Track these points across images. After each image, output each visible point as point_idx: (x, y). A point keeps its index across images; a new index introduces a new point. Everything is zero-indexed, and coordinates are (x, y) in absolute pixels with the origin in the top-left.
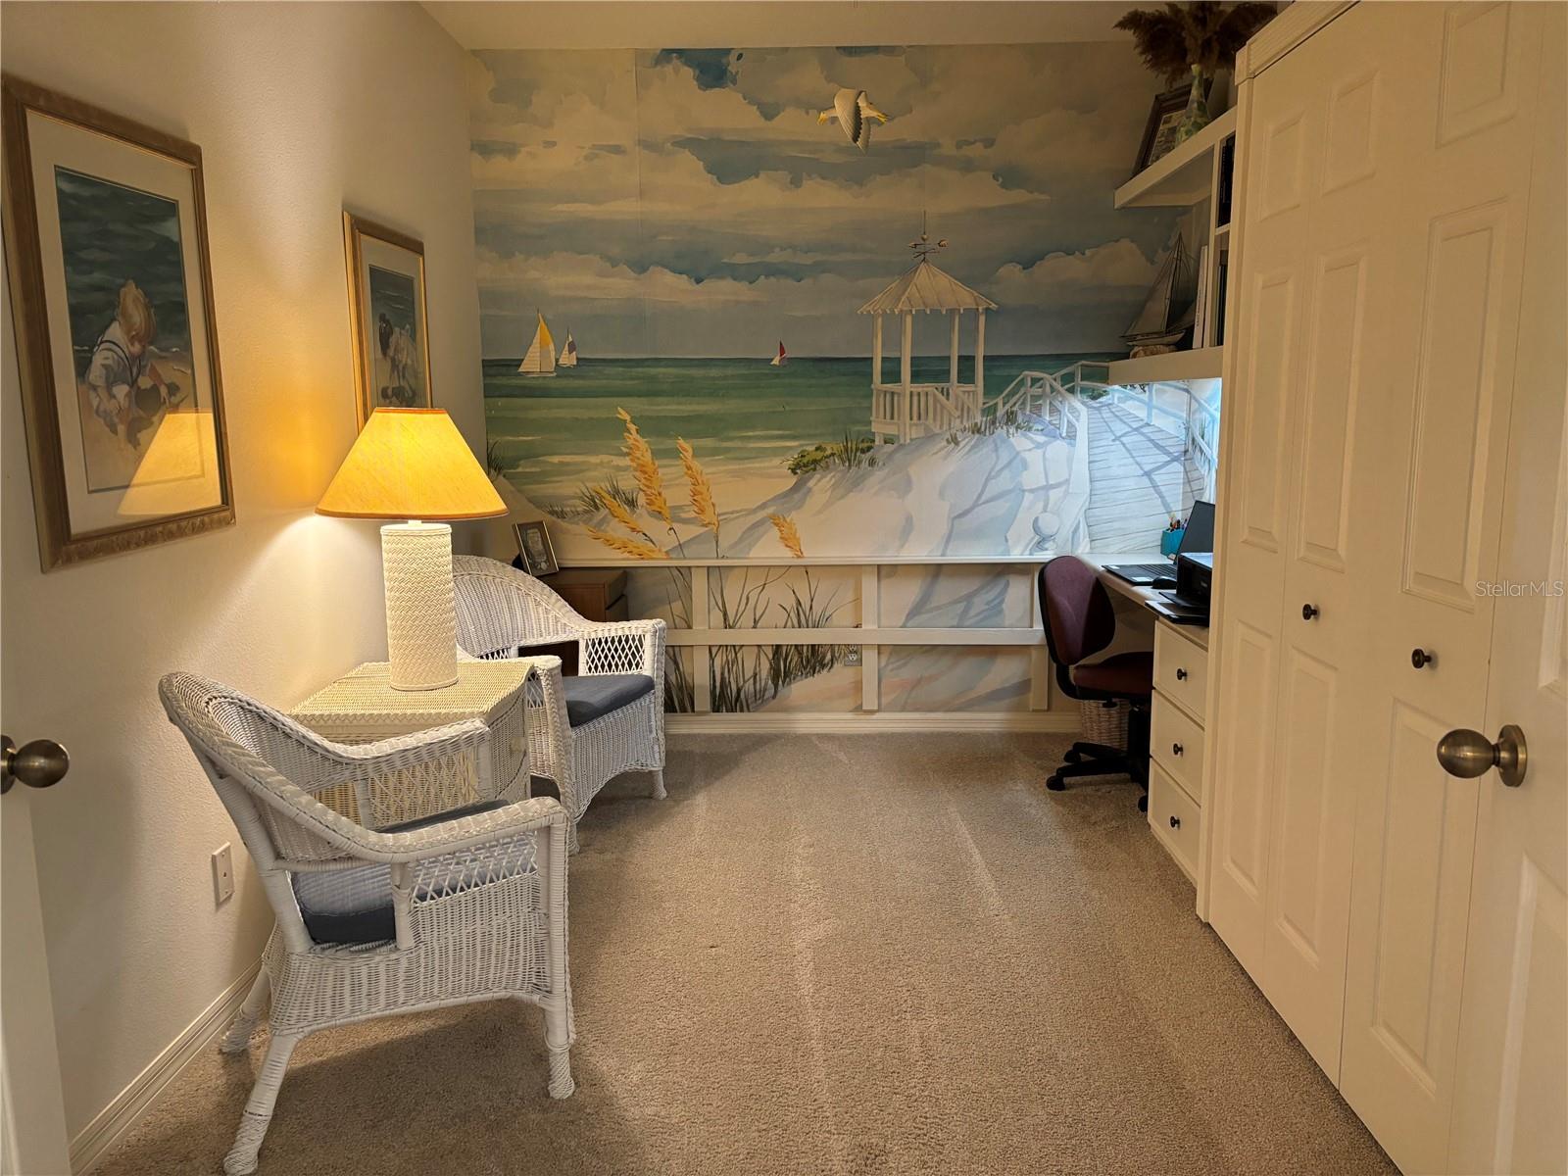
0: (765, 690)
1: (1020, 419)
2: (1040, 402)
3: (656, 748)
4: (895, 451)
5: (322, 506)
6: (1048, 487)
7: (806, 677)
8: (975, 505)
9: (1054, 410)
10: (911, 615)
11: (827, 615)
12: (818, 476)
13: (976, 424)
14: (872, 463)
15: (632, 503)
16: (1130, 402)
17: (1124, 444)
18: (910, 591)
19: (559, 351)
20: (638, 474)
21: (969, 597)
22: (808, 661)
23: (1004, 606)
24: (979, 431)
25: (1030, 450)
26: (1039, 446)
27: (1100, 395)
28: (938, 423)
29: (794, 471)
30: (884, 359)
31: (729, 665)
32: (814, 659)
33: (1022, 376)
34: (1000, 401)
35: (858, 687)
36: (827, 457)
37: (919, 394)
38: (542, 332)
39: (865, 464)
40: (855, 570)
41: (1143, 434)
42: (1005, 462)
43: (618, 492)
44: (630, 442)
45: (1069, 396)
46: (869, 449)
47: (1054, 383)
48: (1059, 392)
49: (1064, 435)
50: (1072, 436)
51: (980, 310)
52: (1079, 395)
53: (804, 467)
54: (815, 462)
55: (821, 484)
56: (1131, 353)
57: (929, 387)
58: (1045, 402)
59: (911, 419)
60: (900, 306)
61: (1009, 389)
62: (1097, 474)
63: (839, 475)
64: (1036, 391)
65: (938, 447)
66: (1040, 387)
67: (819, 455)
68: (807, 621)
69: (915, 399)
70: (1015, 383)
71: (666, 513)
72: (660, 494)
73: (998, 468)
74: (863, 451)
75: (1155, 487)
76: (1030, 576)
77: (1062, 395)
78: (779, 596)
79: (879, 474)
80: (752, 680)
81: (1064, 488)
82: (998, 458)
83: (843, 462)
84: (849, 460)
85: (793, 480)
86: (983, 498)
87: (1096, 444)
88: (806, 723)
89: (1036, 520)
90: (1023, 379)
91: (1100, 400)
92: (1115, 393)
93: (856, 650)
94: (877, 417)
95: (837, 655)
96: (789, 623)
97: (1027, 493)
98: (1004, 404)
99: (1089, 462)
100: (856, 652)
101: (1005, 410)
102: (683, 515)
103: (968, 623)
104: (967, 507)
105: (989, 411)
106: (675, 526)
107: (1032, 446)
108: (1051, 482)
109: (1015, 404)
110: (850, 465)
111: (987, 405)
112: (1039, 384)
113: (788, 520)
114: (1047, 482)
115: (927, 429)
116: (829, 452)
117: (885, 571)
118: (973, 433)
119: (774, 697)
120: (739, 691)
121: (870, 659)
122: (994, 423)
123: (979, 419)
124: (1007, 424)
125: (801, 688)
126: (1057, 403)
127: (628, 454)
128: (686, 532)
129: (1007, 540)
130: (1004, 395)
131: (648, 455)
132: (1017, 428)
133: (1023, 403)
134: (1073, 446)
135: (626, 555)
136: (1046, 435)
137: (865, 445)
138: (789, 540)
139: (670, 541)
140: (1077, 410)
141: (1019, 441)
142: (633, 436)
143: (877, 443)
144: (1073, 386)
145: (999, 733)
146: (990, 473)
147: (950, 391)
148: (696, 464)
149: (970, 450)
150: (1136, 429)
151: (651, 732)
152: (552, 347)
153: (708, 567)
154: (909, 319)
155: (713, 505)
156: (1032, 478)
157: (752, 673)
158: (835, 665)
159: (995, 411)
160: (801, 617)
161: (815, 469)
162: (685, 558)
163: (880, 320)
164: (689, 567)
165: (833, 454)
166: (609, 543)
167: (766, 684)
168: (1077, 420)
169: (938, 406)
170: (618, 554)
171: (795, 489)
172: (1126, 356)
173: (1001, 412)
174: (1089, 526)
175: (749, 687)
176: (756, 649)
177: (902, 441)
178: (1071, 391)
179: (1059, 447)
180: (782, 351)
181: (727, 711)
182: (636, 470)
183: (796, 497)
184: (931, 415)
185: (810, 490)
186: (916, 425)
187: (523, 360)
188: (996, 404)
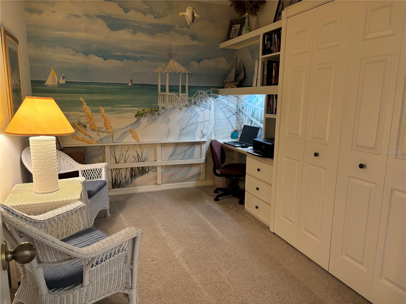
0: (128, 181)
1: (197, 103)
2: (202, 99)
3: (107, 202)
4: (165, 111)
6: (204, 122)
7: (141, 176)
8: (187, 126)
9: (206, 101)
10: (170, 157)
11: (147, 158)
12: (143, 118)
13: (186, 104)
14: (159, 114)
15: (85, 127)
16: (224, 100)
17: (222, 110)
18: (170, 150)
19: (59, 79)
20: (87, 118)
21: (185, 151)
22: (141, 171)
23: (194, 153)
24: (187, 106)
25: (200, 112)
26: (202, 110)
27: (217, 98)
28: (176, 104)
29: (136, 117)
30: (161, 85)
31: (117, 174)
32: (143, 171)
33: (197, 92)
34: (192, 98)
35: (156, 178)
36: (146, 113)
37: (171, 96)
38: (52, 73)
39: (157, 115)
40: (154, 145)
41: (227, 108)
42: (194, 115)
43: (80, 123)
44: (84, 108)
45: (209, 97)
46: (158, 110)
47: (206, 94)
48: (207, 96)
49: (208, 108)
50: (210, 108)
51: (187, 73)
52: (212, 97)
53: (139, 115)
54: (142, 114)
55: (144, 120)
56: (225, 87)
57: (174, 94)
58: (203, 99)
59: (169, 102)
60: (165, 71)
61: (194, 95)
62: (216, 118)
63: (149, 118)
64: (202, 96)
65: (177, 110)
66: (202, 95)
67: (143, 112)
68: (141, 160)
70: (196, 94)
71: (96, 129)
72: (94, 124)
73: (192, 117)
74: (156, 111)
75: (230, 121)
76: (200, 145)
77: (208, 97)
78: (132, 153)
79: (161, 118)
80: (124, 178)
81: (208, 122)
82: (192, 114)
83: (150, 114)
84: (152, 114)
85: (136, 119)
86: (189, 125)
87: (216, 110)
88: (141, 189)
89: (202, 130)
90: (198, 93)
91: (217, 99)
92: (220, 97)
93: (155, 167)
94: (160, 102)
95: (150, 169)
96: (135, 161)
97: (199, 123)
98: (193, 99)
99: (214, 115)
100: (155, 168)
101: (194, 101)
102: (102, 130)
103: (185, 158)
104: (185, 127)
105: (190, 101)
106: (99, 133)
107: (200, 111)
108: (205, 120)
109: (196, 99)
111: (189, 99)
112: (202, 94)
113: (134, 131)
114: (204, 120)
115: (173, 105)
116: (146, 111)
117: (163, 145)
118: (186, 107)
119: (131, 183)
120: (120, 182)
121: (159, 170)
122: (191, 104)
123: (187, 103)
124: (194, 105)
125: (139, 179)
126: (206, 99)
127: (83, 111)
128: (103, 135)
129: (195, 136)
130: (193, 96)
131: (90, 112)
132: (197, 106)
133: (198, 99)
134: (211, 111)
135: (84, 143)
136: (204, 108)
137: (157, 109)
138: (135, 137)
139: (98, 138)
140: (211, 101)
141: (197, 109)
142: (85, 106)
143: (160, 109)
144: (210, 95)
145: (194, 187)
146: (190, 117)
147: (179, 95)
148: (106, 115)
149: (184, 112)
150: (225, 107)
151: (106, 197)
152: (56, 77)
153: (110, 146)
154: (168, 74)
155: (111, 127)
156: (200, 119)
157: (124, 176)
158: (149, 172)
159: (191, 101)
160: (139, 159)
161: (142, 116)
162: (103, 143)
163: (160, 74)
164: (104, 146)
166: (78, 139)
167: (129, 179)
168: (211, 104)
169: (176, 99)
170: (81, 143)
171: (136, 122)
172: (224, 88)
173: (193, 101)
174: (214, 132)
175: (123, 180)
176: (125, 169)
177: (167, 109)
178: (210, 96)
179: (207, 111)
180: (132, 82)
181: (117, 188)
182: (86, 116)
183: (137, 124)
184: (174, 102)
185: (141, 122)
186: (170, 104)
187: (46, 81)
188: (191, 99)
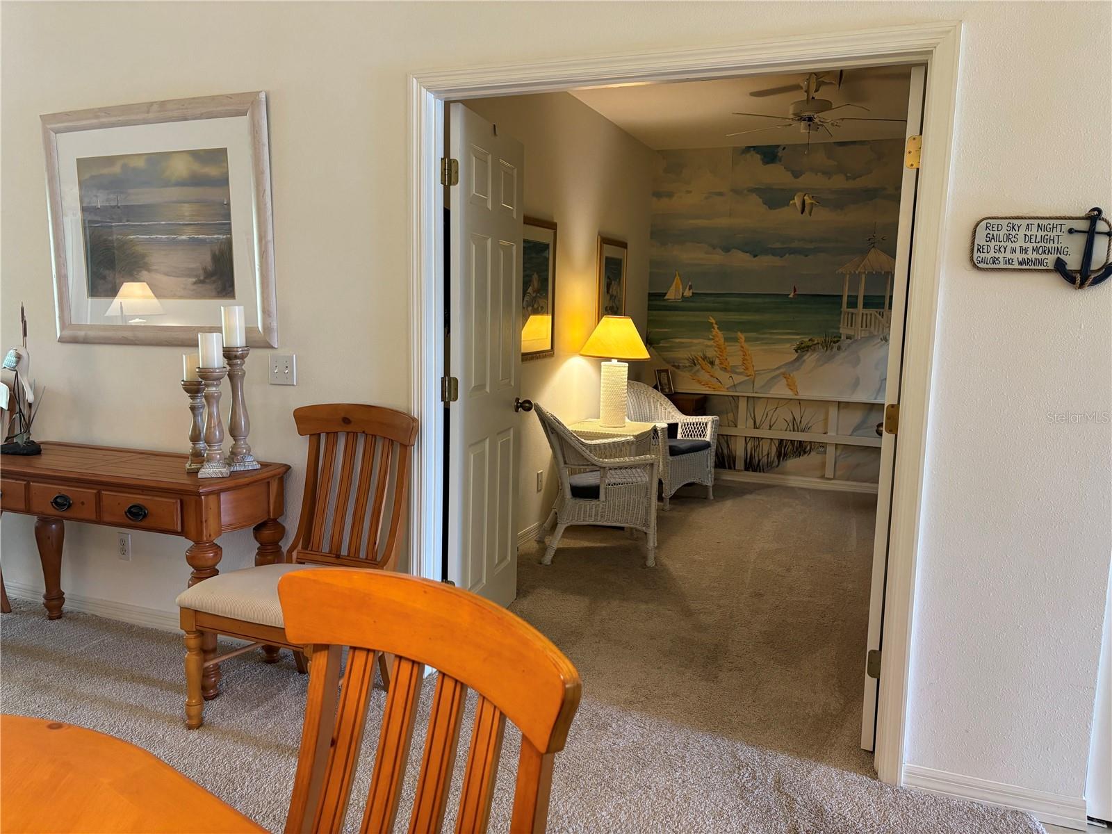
0: (773, 462)
3: (710, 475)
4: (852, 343)
5: (581, 353)
7: (796, 458)
10: (855, 430)
11: (809, 426)
12: (809, 354)
14: (839, 348)
15: (712, 363)
18: (856, 417)
19: (684, 289)
20: (716, 349)
22: (797, 449)
28: (877, 329)
29: (796, 351)
30: (848, 296)
31: (755, 448)
32: (801, 448)
35: (823, 465)
36: (815, 344)
37: (867, 314)
38: (677, 280)
39: (835, 349)
40: (826, 403)
43: (706, 357)
44: (714, 333)
46: (838, 341)
53: (802, 349)
54: (808, 347)
55: (810, 358)
57: (873, 311)
59: (862, 327)
60: (859, 270)
63: (820, 354)
65: (876, 342)
67: (810, 343)
68: (798, 429)
69: (865, 317)
71: (728, 369)
72: (726, 359)
74: (834, 342)
78: (784, 414)
79: (842, 354)
80: (766, 457)
83: (823, 348)
84: (827, 347)
85: (796, 355)
88: (794, 481)
93: (823, 445)
94: (843, 325)
95: (813, 447)
96: (788, 429)
100: (823, 447)
102: (738, 370)
106: (732, 375)
110: (827, 349)
113: (792, 375)
115: (870, 333)
116: (816, 342)
117: (841, 405)
119: (778, 466)
120: (759, 461)
121: (831, 451)
125: (792, 463)
127: (712, 339)
128: (739, 379)
131: (722, 340)
135: (707, 388)
137: (836, 339)
138: (791, 386)
139: (730, 383)
142: (716, 331)
143: (842, 338)
147: (884, 314)
148: (746, 345)
151: (707, 467)
152: (681, 287)
153: (748, 397)
154: (863, 276)
155: (753, 366)
157: (767, 453)
158: (812, 453)
160: (795, 426)
161: (807, 351)
162: (736, 392)
163: (848, 276)
164: (738, 396)
165: (818, 343)
166: (699, 382)
167: (774, 459)
169: (877, 321)
170: (703, 388)
171: (797, 360)
175: (765, 459)
176: (769, 441)
177: (856, 338)
180: (795, 291)
181: (753, 471)
182: (715, 347)
183: (797, 364)
184: (872, 327)
185: (804, 361)
186: (864, 330)
187: (666, 293)
